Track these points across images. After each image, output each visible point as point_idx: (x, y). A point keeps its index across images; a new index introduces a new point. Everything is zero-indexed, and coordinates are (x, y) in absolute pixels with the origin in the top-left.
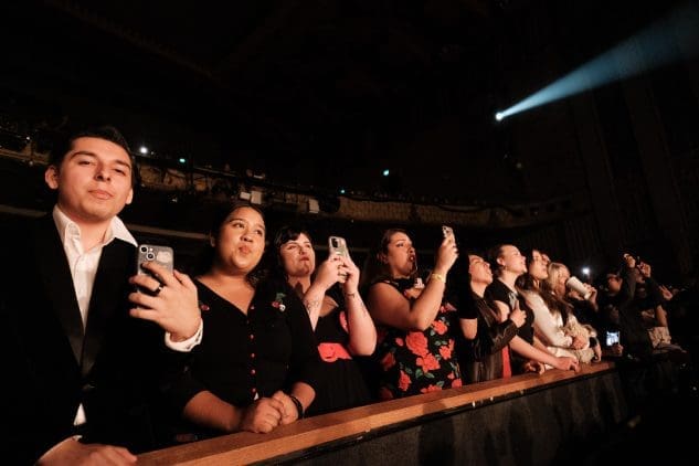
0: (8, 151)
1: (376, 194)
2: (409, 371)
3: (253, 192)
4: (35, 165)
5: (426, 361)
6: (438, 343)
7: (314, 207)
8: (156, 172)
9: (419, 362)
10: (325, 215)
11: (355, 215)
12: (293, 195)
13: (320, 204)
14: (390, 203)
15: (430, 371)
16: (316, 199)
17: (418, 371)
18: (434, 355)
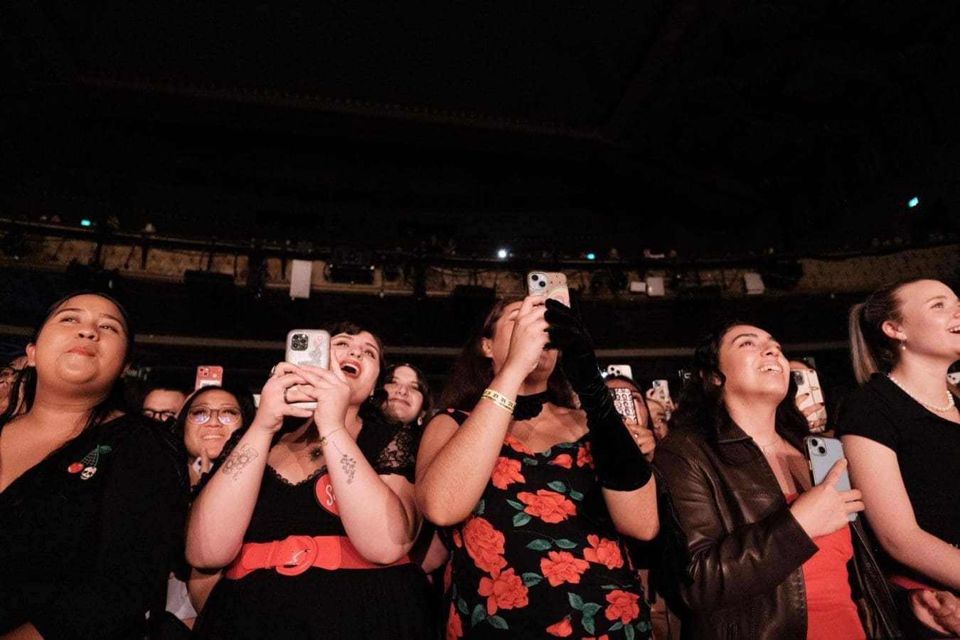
0: (361, 286)
1: (875, 242)
2: (464, 605)
3: (650, 280)
4: (386, 296)
5: (499, 587)
6: (539, 544)
7: (754, 284)
8: (516, 278)
9: (484, 587)
10: (780, 293)
11: (836, 283)
12: (717, 273)
13: (764, 279)
14: (908, 253)
15: (500, 612)
16: (758, 271)
17: (479, 608)
18: (518, 572)
